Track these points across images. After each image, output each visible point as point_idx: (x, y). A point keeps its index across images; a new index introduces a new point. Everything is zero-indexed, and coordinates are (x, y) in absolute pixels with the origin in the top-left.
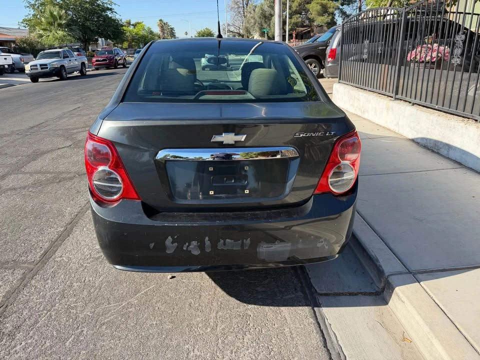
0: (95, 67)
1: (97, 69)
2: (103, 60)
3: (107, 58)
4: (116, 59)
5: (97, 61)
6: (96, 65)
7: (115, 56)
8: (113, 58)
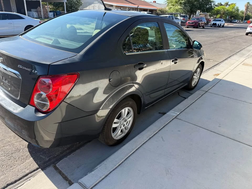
0: (187, 26)
1: (188, 27)
2: (192, 23)
3: (194, 22)
4: (199, 23)
5: (189, 23)
6: (187, 25)
7: (200, 21)
8: (198, 22)
